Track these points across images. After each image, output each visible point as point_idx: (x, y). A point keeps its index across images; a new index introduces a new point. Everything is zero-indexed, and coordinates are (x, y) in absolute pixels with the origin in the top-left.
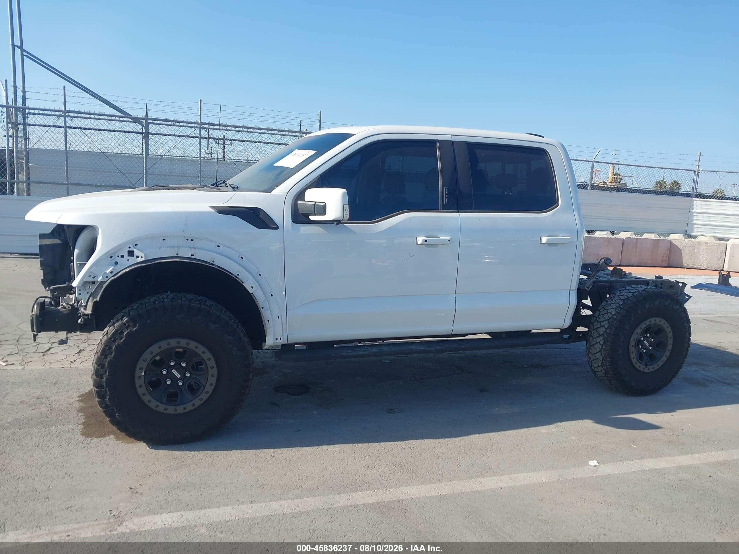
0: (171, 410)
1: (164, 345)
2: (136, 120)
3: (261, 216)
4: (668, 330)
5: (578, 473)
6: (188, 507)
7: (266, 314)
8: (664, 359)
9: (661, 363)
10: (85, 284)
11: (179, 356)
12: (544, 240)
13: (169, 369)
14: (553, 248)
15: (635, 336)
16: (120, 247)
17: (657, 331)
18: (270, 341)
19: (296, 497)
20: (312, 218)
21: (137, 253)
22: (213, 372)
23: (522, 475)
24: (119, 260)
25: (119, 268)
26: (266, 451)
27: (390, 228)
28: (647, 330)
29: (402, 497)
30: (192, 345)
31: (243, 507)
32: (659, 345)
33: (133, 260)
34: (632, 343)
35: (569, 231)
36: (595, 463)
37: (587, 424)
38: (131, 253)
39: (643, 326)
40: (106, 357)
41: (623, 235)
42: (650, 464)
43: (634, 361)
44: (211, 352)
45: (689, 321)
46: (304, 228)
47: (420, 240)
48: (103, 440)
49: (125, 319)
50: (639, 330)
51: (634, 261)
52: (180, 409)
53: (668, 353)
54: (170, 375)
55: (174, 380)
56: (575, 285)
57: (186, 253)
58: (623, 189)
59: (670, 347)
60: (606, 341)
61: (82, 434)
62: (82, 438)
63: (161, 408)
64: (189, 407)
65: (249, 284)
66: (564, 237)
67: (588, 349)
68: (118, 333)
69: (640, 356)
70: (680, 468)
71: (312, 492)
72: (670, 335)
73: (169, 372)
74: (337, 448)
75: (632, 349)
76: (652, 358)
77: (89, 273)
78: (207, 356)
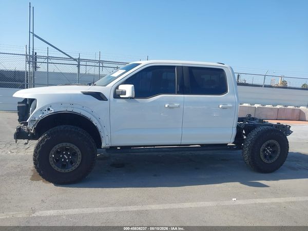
0: (63, 171)
1: (60, 145)
2: (75, 60)
3: (101, 95)
4: (278, 145)
5: (227, 203)
6: (62, 208)
7: (102, 134)
8: (276, 158)
9: (275, 160)
10: (31, 121)
11: (67, 150)
12: (220, 106)
13: (63, 154)
14: (225, 110)
15: (262, 148)
16: (45, 107)
17: (273, 146)
18: (103, 145)
19: (105, 207)
20: (121, 96)
21: (51, 109)
22: (80, 156)
23: (201, 203)
24: (44, 112)
25: (44, 115)
26: (99, 189)
27: (154, 101)
28: (268, 145)
29: (148, 209)
30: (72, 145)
31: (83, 209)
32: (274, 152)
33: (49, 112)
34: (261, 150)
35: (232, 103)
36: (235, 199)
37: (238, 184)
38: (49, 109)
39: (266, 143)
40: (38, 149)
41: (278, 107)
42: (259, 201)
43: (262, 158)
44: (79, 148)
45: (288, 142)
46: (118, 100)
47: (166, 106)
48: (38, 182)
49: (46, 135)
50: (264, 145)
51: (283, 118)
52: (67, 171)
53: (278, 155)
54: (63, 157)
55: (65, 159)
56: (235, 126)
57: (70, 109)
58: (286, 88)
59: (279, 153)
60: (249, 149)
61: (31, 179)
62: (30, 181)
63: (59, 170)
64: (70, 170)
65: (95, 122)
66: (230, 105)
67: (243, 153)
68: (43, 140)
69: (265, 156)
70: (272, 203)
71: (112, 205)
72: (279, 147)
73: (63, 156)
74: (128, 189)
75: (261, 153)
76: (271, 157)
77: (32, 117)
78: (78, 150)
